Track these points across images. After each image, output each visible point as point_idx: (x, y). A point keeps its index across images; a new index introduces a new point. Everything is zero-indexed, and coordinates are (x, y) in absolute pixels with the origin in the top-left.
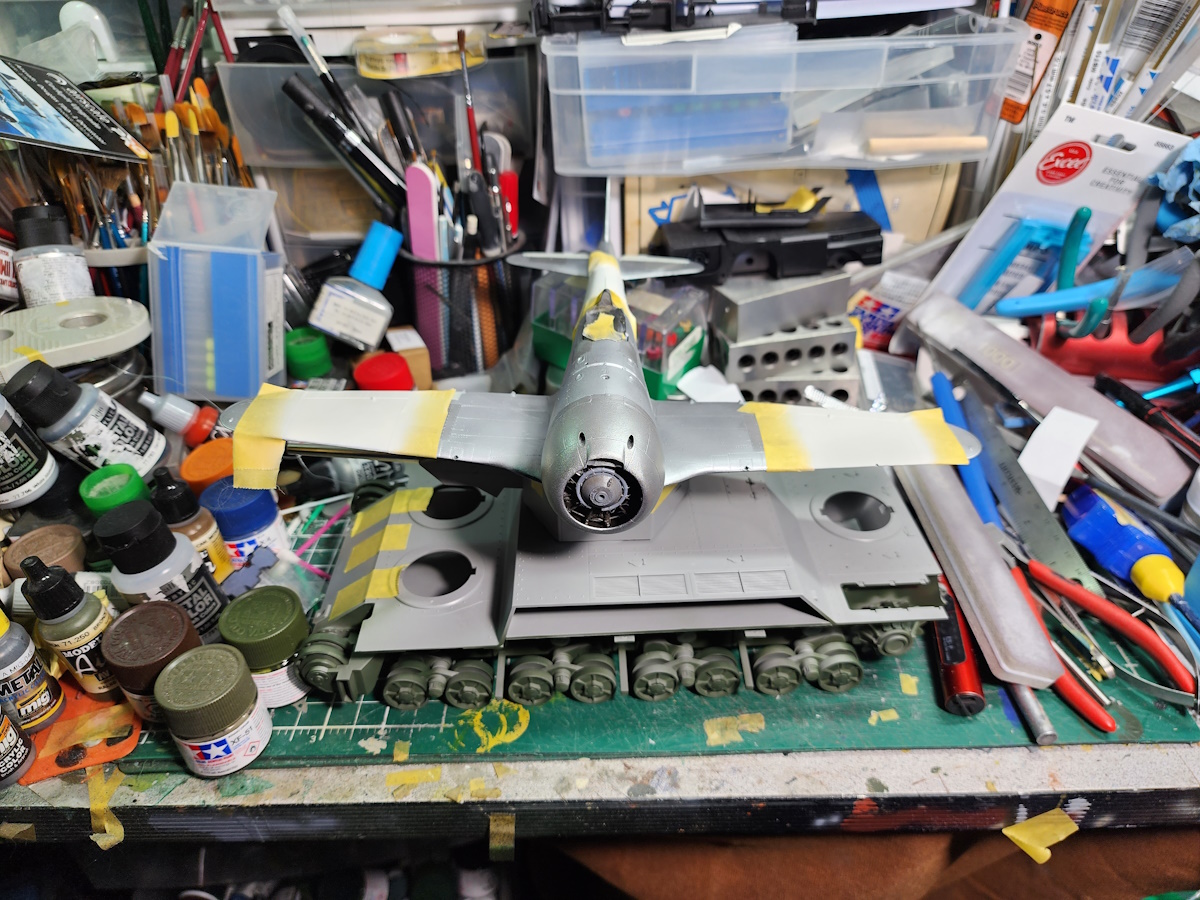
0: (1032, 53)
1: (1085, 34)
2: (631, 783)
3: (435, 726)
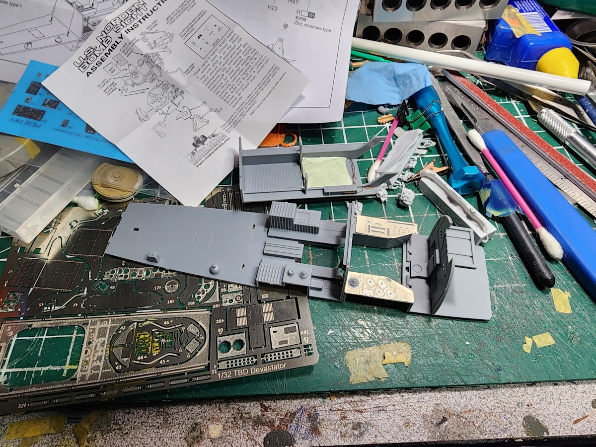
2: (269, 430)
3: (58, 368)
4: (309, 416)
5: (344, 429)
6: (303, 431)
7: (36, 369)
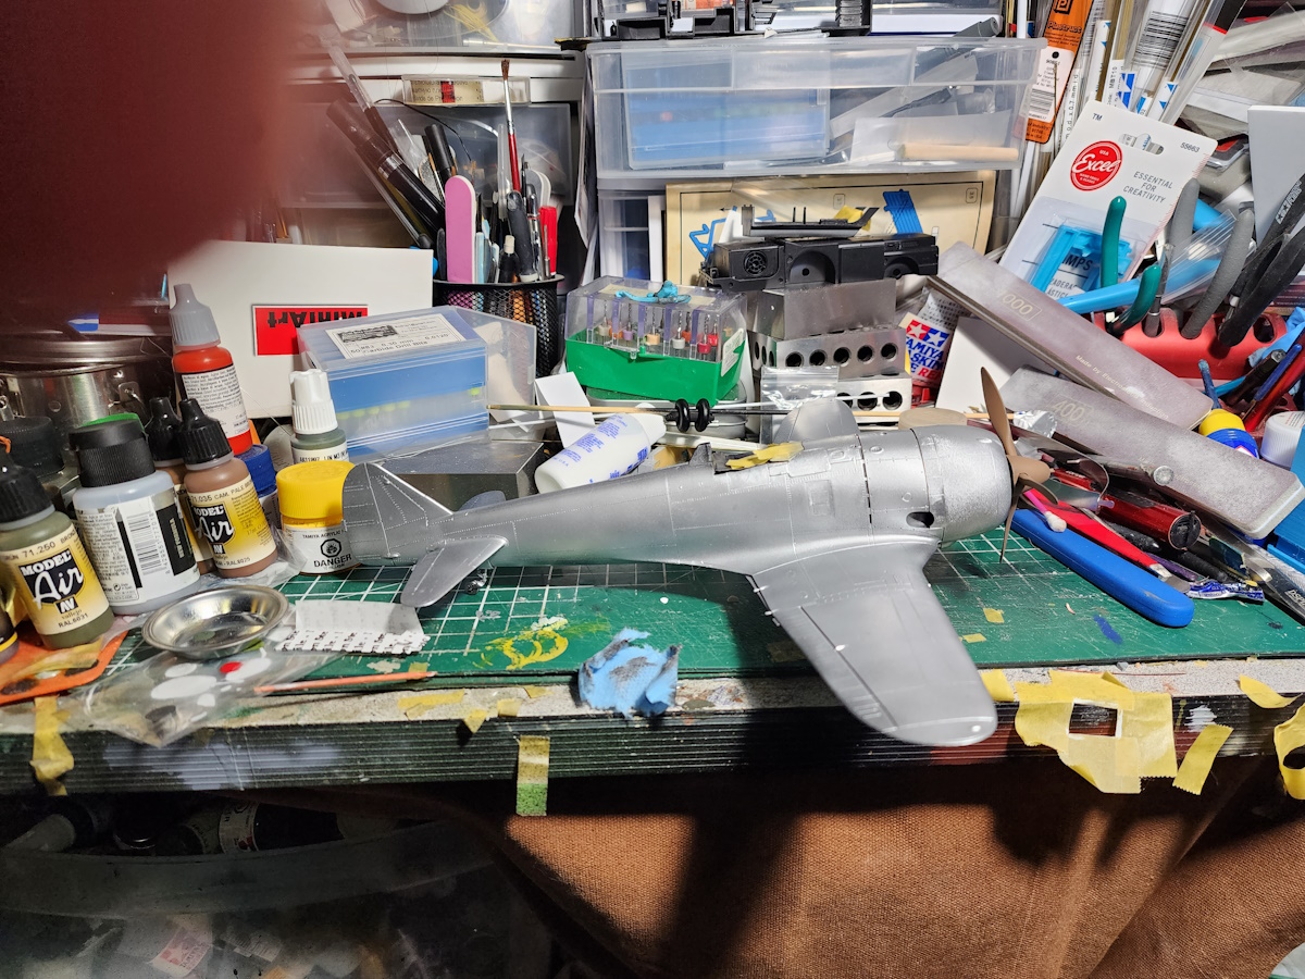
0: (1052, 71)
1: (1099, 50)
2: (686, 700)
3: (458, 651)
4: (730, 691)
5: (767, 699)
6: (723, 700)
7: (433, 651)
